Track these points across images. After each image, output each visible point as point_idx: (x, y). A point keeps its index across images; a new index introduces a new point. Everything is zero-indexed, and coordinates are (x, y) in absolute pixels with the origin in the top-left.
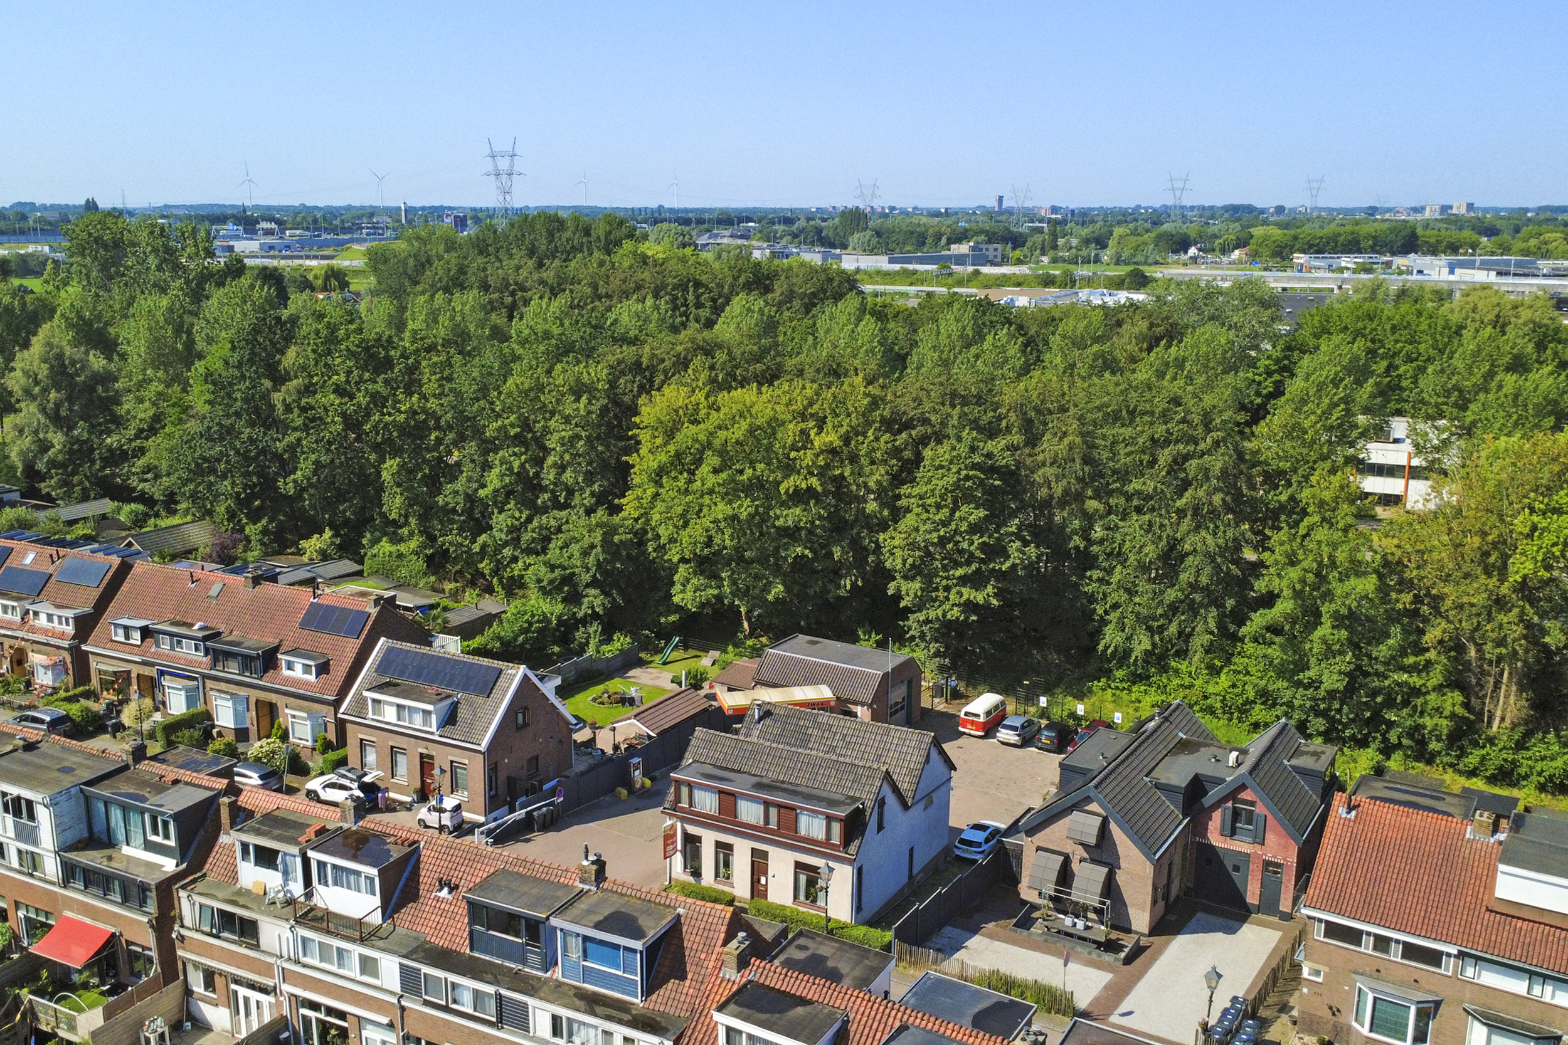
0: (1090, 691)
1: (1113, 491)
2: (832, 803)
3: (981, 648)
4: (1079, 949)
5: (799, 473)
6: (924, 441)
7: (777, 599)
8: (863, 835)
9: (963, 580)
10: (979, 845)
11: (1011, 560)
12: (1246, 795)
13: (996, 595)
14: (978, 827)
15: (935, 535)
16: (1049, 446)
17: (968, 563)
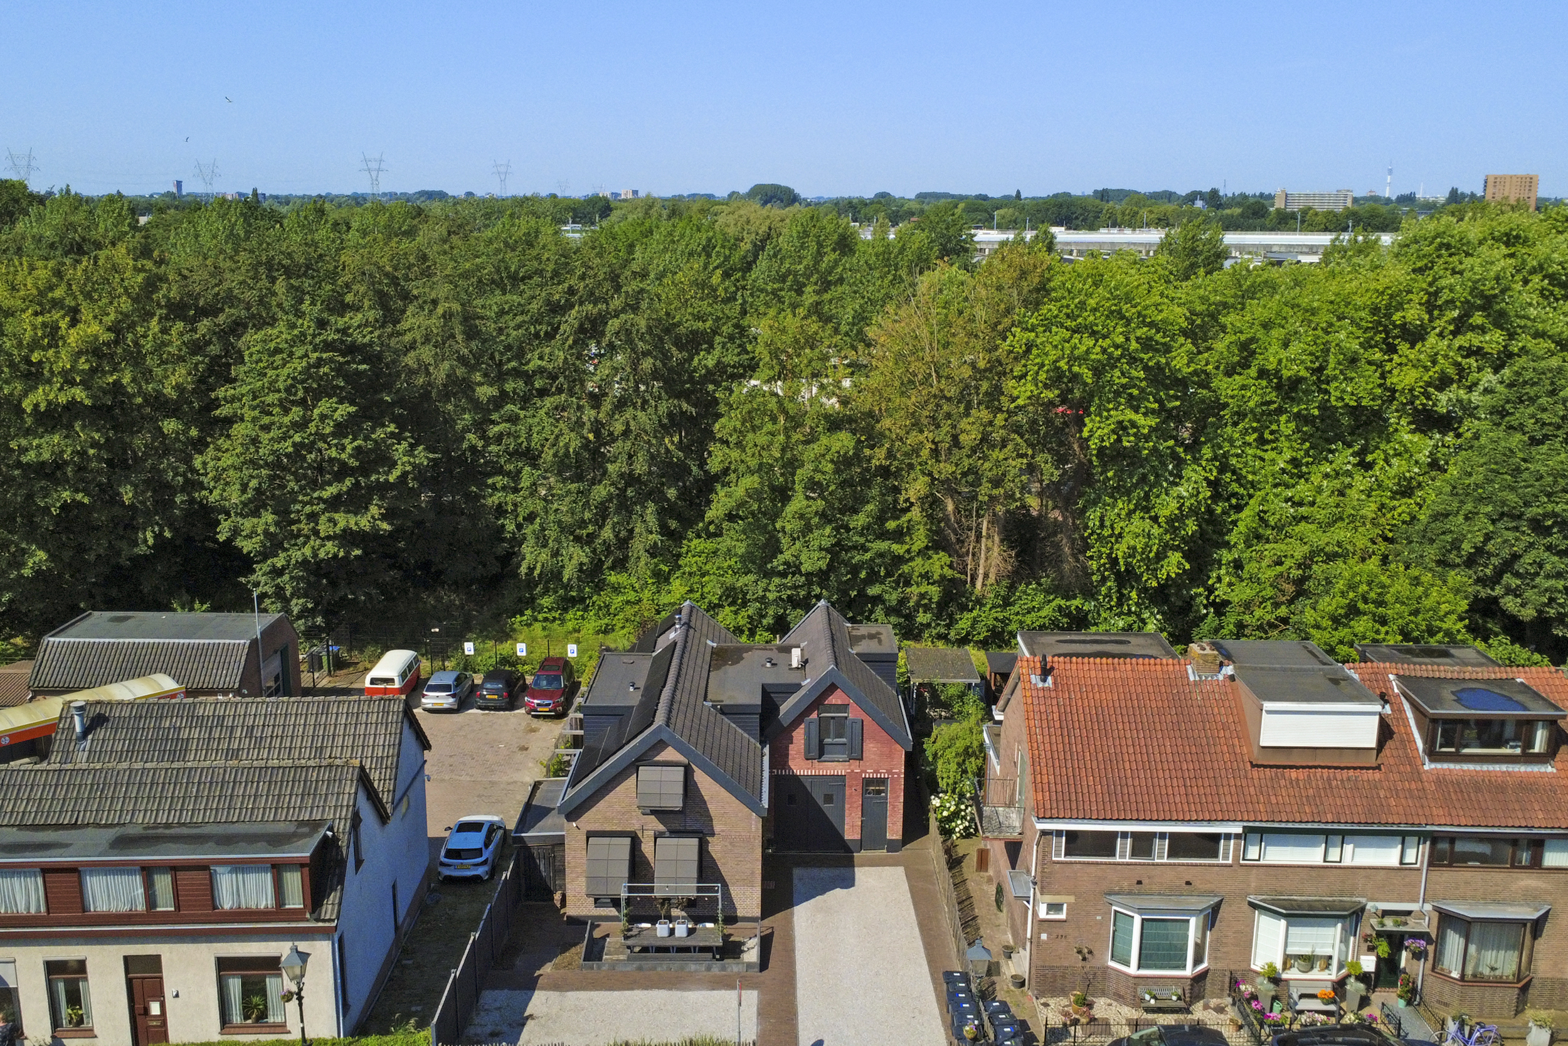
0: (514, 630)
1: (508, 373)
2: (276, 840)
3: (366, 594)
4: (693, 967)
5: (49, 382)
6: (237, 328)
7: (38, 573)
8: (341, 881)
9: (334, 503)
10: (478, 852)
11: (399, 467)
12: (835, 699)
13: (384, 517)
14: (465, 827)
15: (289, 442)
16: (413, 321)
17: (339, 477)
